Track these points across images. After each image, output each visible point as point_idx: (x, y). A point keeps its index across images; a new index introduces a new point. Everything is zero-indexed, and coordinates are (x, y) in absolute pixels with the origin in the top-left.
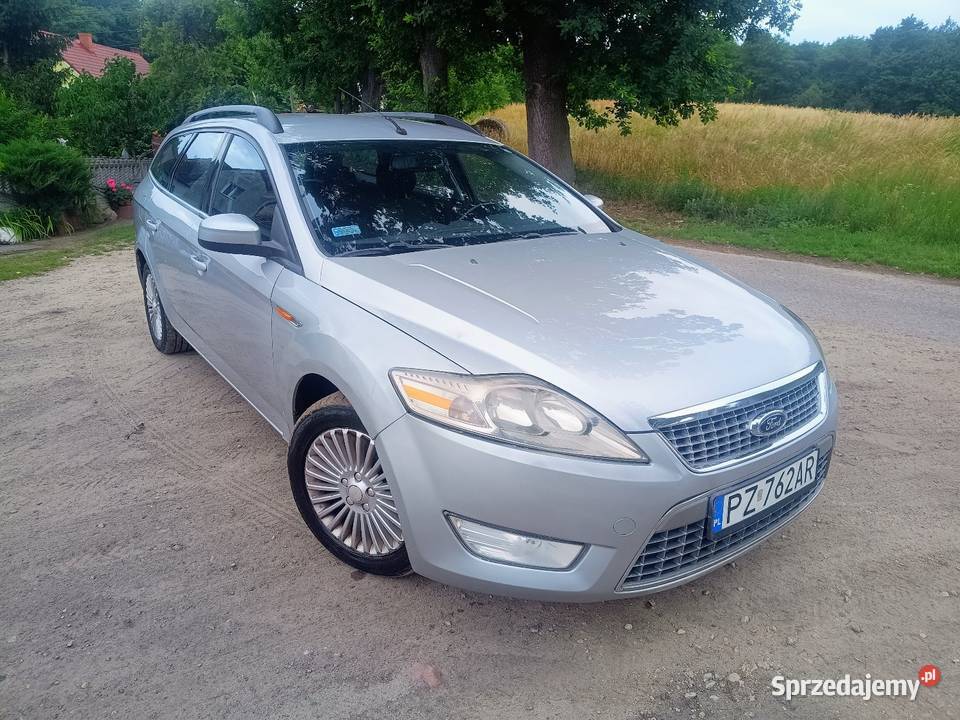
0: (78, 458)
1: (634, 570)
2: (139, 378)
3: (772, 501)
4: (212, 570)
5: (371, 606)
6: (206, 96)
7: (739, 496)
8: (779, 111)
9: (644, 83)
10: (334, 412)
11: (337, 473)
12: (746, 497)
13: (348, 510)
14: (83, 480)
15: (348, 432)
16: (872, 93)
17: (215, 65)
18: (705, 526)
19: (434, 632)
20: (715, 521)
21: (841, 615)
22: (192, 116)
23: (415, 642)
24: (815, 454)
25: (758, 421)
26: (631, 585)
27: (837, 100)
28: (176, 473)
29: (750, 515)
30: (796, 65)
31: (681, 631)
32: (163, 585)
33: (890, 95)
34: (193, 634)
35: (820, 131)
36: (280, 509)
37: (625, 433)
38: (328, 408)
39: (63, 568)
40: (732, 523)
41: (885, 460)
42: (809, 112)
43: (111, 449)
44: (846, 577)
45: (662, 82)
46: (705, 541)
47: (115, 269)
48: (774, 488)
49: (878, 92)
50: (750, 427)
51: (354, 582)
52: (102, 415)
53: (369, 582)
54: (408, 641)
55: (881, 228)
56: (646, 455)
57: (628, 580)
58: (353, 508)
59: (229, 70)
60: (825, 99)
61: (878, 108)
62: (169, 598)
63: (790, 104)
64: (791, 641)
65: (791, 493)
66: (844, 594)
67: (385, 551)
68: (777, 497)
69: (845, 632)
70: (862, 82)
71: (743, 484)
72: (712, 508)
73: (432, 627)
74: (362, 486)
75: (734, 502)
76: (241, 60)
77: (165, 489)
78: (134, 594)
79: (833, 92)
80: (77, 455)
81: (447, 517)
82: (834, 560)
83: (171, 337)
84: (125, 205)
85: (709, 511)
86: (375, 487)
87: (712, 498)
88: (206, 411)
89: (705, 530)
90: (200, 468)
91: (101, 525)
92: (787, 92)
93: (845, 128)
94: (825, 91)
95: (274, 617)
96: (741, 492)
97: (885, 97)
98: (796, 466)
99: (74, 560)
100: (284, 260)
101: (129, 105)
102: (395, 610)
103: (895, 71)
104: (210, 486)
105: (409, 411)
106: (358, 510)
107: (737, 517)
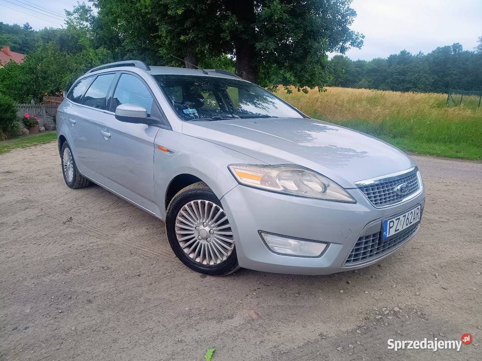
0: (40, 233)
1: (350, 256)
2: (62, 199)
3: (405, 227)
4: (127, 277)
5: (214, 288)
6: (71, 78)
7: (393, 221)
8: (350, 90)
9: (295, 71)
10: (194, 192)
11: (193, 224)
12: (396, 222)
13: (198, 243)
14: (46, 242)
15: (201, 202)
16: (390, 83)
17: (76, 63)
18: (380, 235)
19: (249, 297)
20: (384, 233)
21: (436, 283)
22: (92, 70)
23: (241, 302)
24: (419, 207)
25: (399, 187)
26: (349, 264)
27: (375, 86)
28: (95, 238)
29: (397, 232)
30: (355, 70)
31: (366, 292)
32: (102, 284)
33: (398, 84)
34: (125, 304)
35: (371, 98)
36: (155, 251)
37: (345, 189)
38: (190, 190)
39: (47, 279)
40: (390, 235)
41: (436, 224)
42: (363, 90)
43: (57, 228)
44: (434, 269)
45: (303, 71)
46: (379, 244)
47: (35, 154)
48: (405, 220)
49: (393, 83)
50: (395, 190)
51: (202, 279)
52: (47, 214)
53: (209, 279)
54: (237, 302)
55: (406, 136)
56: (355, 200)
57: (348, 261)
58: (201, 242)
59: (84, 65)
60: (369, 86)
61: (393, 89)
62: (108, 290)
63: (355, 87)
64: (418, 294)
65: (412, 224)
66: (435, 275)
67: (219, 262)
68: (407, 225)
69: (440, 289)
70: (385, 78)
71: (395, 216)
72: (383, 227)
73: (247, 295)
74: (207, 229)
75: (392, 224)
76: (90, 61)
77: (91, 245)
78: (89, 289)
79: (372, 82)
80: (39, 232)
81: (260, 234)
82: (427, 263)
83: (78, 178)
84: (34, 126)
85: (382, 228)
86: (214, 229)
87: (383, 222)
88: (103, 212)
89: (380, 238)
90: (107, 235)
91: (61, 261)
92: (352, 82)
93: (382, 97)
94: (369, 82)
95: (166, 295)
96: (394, 220)
97: (396, 85)
98: (413, 211)
99: (51, 276)
100: (160, 125)
101: (37, 77)
102: (226, 290)
103: (399, 73)
104: (115, 242)
105: (240, 183)
106: (204, 242)
107: (392, 232)
